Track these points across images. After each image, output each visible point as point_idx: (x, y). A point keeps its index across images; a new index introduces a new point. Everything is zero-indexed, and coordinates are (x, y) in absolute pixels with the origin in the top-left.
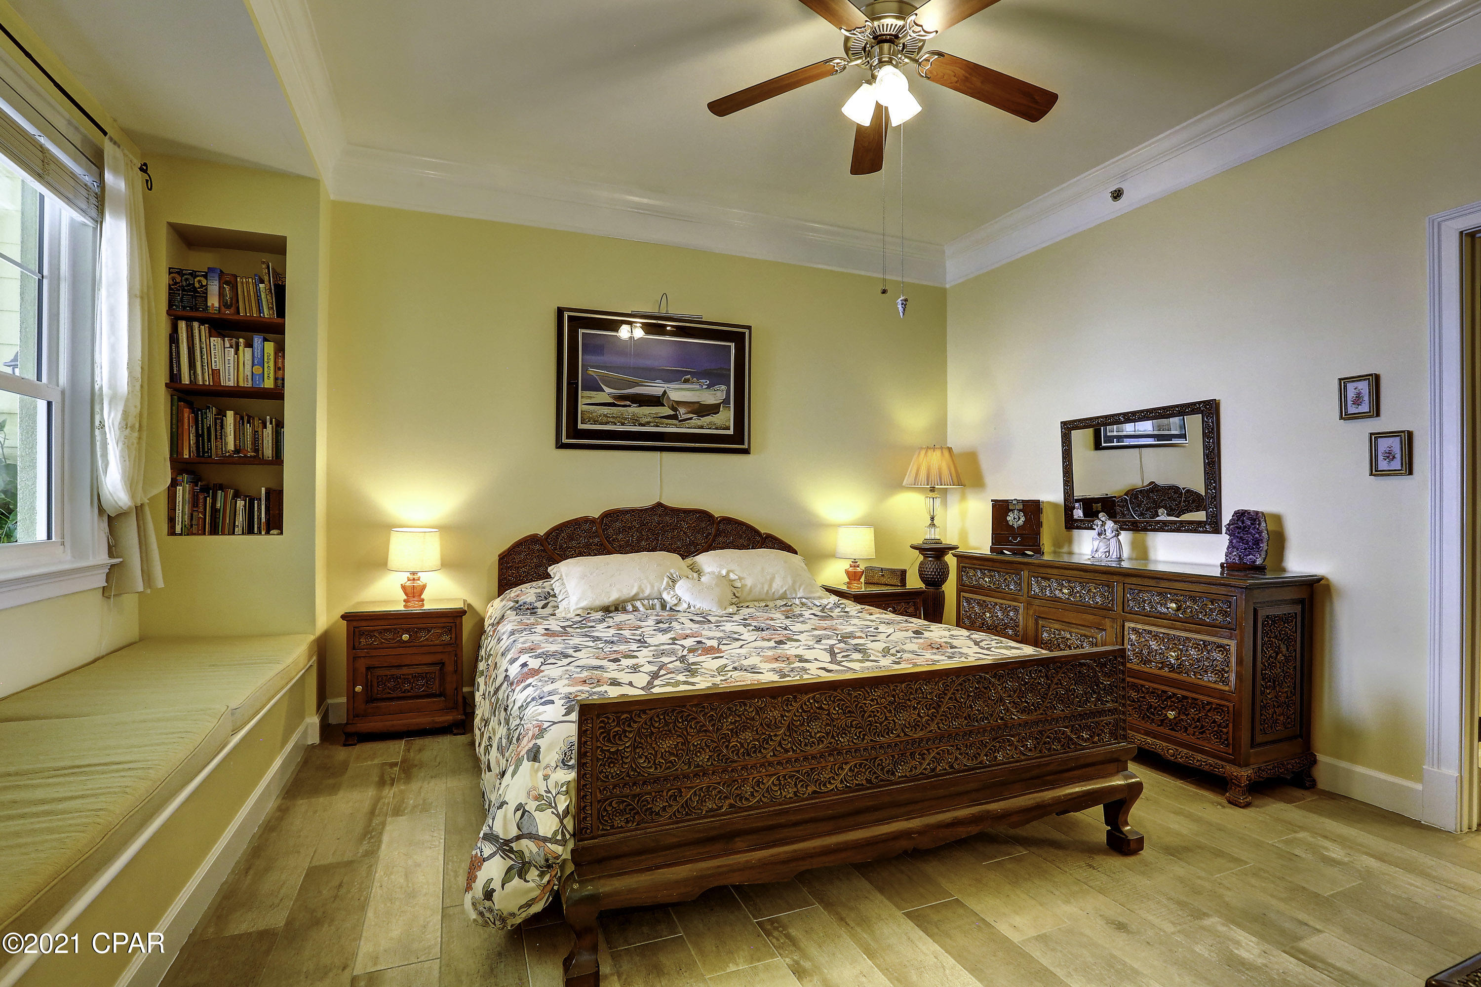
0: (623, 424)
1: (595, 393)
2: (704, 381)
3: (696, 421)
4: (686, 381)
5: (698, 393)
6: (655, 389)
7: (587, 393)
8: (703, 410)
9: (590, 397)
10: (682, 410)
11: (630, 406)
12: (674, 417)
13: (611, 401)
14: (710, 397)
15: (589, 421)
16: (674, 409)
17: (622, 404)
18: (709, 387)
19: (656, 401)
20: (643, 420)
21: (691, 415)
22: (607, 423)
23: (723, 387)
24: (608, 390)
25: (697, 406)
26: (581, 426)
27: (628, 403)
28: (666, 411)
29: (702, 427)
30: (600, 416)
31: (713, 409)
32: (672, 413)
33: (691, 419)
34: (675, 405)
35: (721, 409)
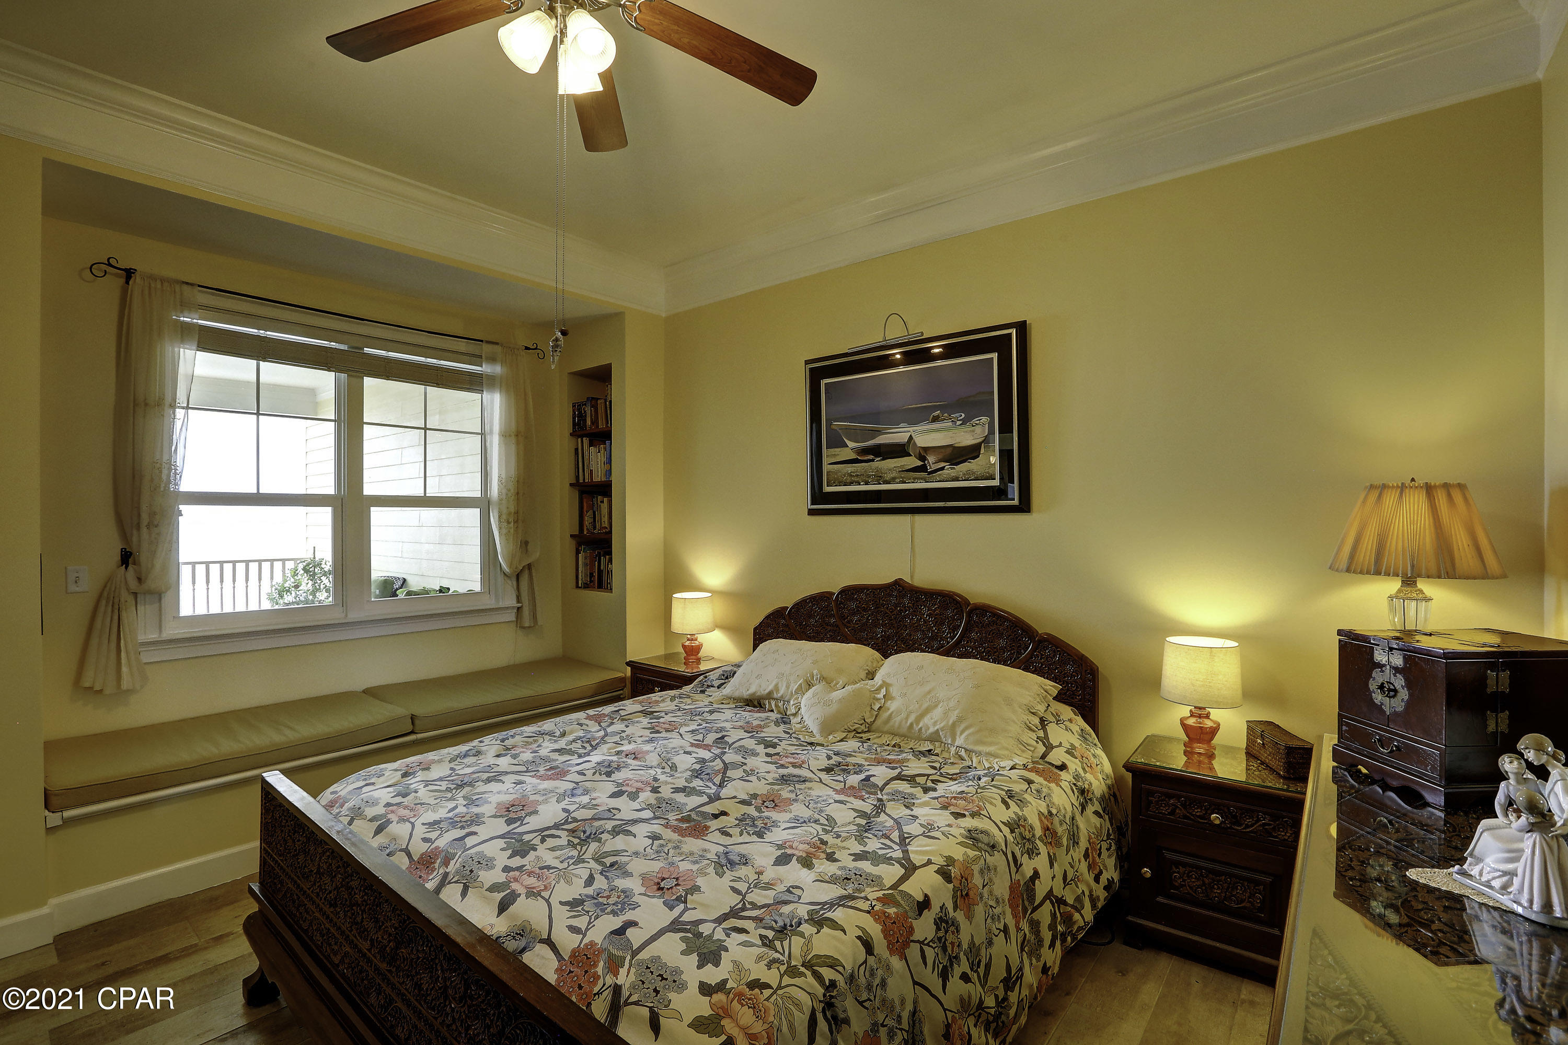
0: (867, 483)
1: (839, 449)
2: (957, 415)
3: (949, 471)
4: (935, 419)
5: (950, 433)
6: (898, 435)
7: (833, 451)
8: (958, 455)
9: (835, 455)
10: (931, 459)
11: (873, 460)
12: (923, 469)
13: (853, 456)
14: (965, 437)
15: (834, 483)
16: (922, 458)
17: (866, 458)
18: (964, 422)
19: (899, 451)
20: (888, 477)
21: (942, 465)
22: (851, 484)
23: (984, 419)
24: (851, 444)
25: (949, 450)
26: (827, 489)
27: (871, 457)
28: (915, 462)
29: (956, 479)
30: (845, 476)
31: (972, 452)
32: (920, 463)
33: (942, 469)
34: (923, 454)
35: (982, 451)
